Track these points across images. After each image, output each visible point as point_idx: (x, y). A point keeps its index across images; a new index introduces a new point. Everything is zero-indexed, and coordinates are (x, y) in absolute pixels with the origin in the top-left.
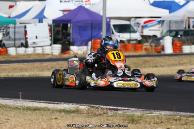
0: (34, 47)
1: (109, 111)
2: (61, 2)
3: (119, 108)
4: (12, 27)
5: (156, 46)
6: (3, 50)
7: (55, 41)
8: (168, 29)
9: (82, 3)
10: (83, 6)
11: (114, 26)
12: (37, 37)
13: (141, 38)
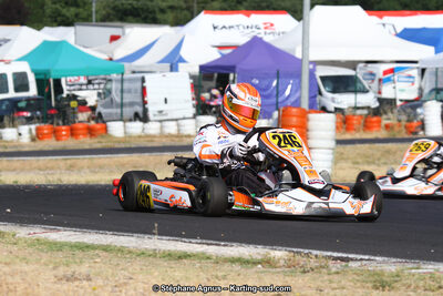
0: (160, 121)
1: (330, 263)
2: (215, 28)
3: (351, 256)
4: (116, 80)
5: (409, 121)
6: (98, 126)
7: (203, 108)
9: (258, 31)
10: (260, 36)
11: (323, 78)
12: (166, 101)
13: (377, 104)
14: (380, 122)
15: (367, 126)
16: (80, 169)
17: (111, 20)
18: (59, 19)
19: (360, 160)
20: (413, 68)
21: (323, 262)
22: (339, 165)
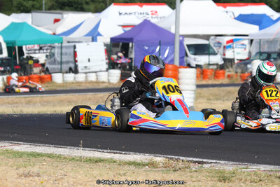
0: (86, 73)
1: (192, 165)
2: (120, 14)
3: (204, 160)
4: (58, 47)
5: (242, 73)
6: (46, 76)
7: (112, 65)
8: (258, 51)
9: (147, 16)
10: (148, 19)
11: (189, 46)
12: (89, 60)
13: (223, 62)
14: (224, 73)
15: (216, 76)
16: (35, 104)
17: (55, 9)
18: (22, 8)
19: (211, 98)
20: (245, 39)
21: (187, 164)
22: (198, 101)
